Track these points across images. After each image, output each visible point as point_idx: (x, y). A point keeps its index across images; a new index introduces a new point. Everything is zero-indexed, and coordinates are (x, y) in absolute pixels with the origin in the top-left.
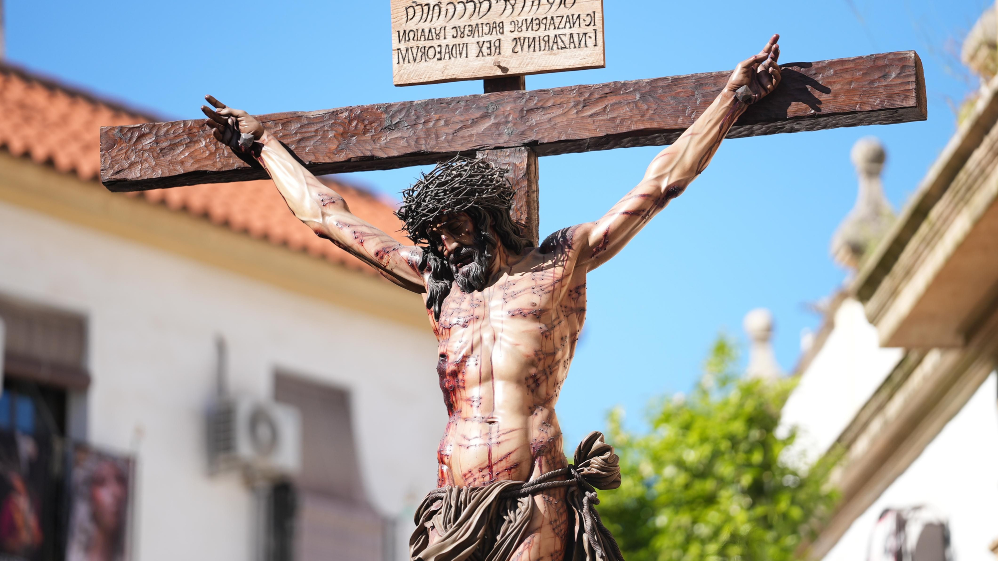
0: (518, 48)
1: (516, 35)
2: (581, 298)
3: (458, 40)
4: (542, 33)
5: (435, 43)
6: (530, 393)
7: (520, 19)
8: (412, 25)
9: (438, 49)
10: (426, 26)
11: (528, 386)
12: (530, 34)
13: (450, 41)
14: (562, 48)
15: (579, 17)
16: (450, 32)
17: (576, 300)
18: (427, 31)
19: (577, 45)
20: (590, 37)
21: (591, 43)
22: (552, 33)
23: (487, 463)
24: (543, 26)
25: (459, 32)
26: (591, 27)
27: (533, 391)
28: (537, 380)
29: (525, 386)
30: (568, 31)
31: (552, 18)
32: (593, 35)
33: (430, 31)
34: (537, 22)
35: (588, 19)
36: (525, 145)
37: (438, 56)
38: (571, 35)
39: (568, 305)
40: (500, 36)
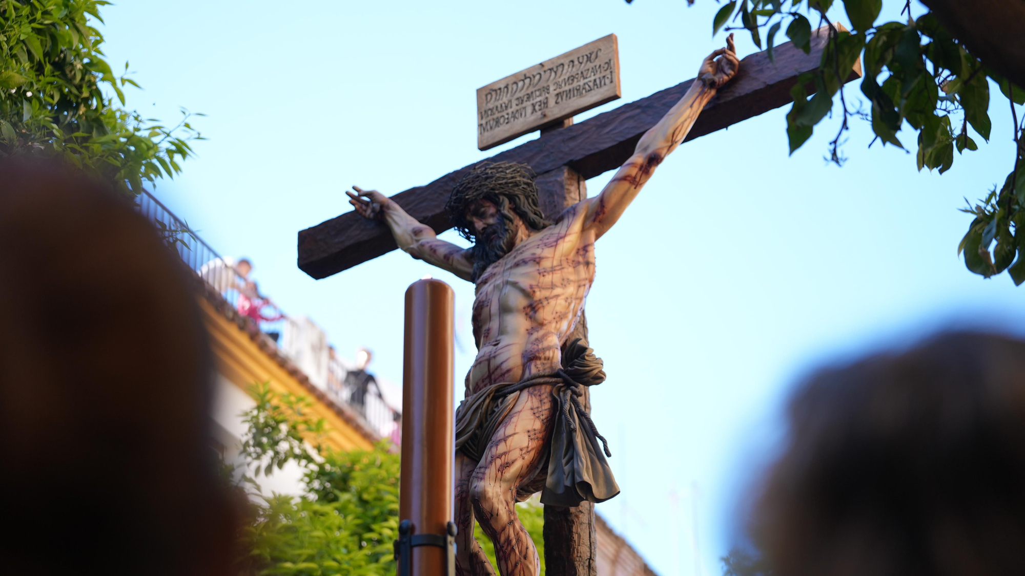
0: (560, 100)
1: (558, 91)
2: (588, 254)
3: (520, 106)
4: (575, 84)
5: (504, 113)
6: (528, 319)
7: (560, 80)
8: (490, 106)
9: (506, 116)
10: (498, 104)
11: (527, 314)
12: (567, 88)
13: (514, 108)
14: (589, 91)
15: (600, 66)
16: (514, 103)
17: (584, 256)
18: (499, 106)
19: (599, 86)
20: (608, 78)
21: (607, 81)
22: (582, 83)
23: (487, 373)
24: (575, 80)
25: (520, 100)
26: (608, 71)
27: (530, 318)
28: (534, 308)
29: (524, 314)
30: (593, 78)
31: (582, 73)
32: (609, 76)
33: (501, 106)
34: (572, 78)
35: (606, 66)
36: (565, 165)
37: (506, 121)
38: (595, 80)
39: (576, 259)
40: (547, 95)
